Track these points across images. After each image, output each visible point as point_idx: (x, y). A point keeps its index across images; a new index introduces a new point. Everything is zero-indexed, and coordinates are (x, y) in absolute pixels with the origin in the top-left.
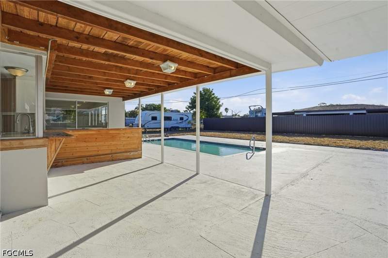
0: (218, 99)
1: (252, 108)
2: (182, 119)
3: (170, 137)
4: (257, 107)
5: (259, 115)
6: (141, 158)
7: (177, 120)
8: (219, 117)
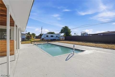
0: (70, 30)
1: (82, 33)
2: (57, 36)
3: (49, 43)
4: (84, 32)
5: (85, 35)
6: (13, 55)
7: (55, 37)
8: (70, 36)
